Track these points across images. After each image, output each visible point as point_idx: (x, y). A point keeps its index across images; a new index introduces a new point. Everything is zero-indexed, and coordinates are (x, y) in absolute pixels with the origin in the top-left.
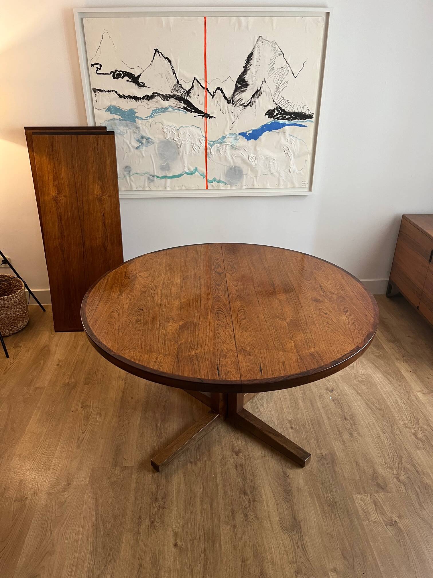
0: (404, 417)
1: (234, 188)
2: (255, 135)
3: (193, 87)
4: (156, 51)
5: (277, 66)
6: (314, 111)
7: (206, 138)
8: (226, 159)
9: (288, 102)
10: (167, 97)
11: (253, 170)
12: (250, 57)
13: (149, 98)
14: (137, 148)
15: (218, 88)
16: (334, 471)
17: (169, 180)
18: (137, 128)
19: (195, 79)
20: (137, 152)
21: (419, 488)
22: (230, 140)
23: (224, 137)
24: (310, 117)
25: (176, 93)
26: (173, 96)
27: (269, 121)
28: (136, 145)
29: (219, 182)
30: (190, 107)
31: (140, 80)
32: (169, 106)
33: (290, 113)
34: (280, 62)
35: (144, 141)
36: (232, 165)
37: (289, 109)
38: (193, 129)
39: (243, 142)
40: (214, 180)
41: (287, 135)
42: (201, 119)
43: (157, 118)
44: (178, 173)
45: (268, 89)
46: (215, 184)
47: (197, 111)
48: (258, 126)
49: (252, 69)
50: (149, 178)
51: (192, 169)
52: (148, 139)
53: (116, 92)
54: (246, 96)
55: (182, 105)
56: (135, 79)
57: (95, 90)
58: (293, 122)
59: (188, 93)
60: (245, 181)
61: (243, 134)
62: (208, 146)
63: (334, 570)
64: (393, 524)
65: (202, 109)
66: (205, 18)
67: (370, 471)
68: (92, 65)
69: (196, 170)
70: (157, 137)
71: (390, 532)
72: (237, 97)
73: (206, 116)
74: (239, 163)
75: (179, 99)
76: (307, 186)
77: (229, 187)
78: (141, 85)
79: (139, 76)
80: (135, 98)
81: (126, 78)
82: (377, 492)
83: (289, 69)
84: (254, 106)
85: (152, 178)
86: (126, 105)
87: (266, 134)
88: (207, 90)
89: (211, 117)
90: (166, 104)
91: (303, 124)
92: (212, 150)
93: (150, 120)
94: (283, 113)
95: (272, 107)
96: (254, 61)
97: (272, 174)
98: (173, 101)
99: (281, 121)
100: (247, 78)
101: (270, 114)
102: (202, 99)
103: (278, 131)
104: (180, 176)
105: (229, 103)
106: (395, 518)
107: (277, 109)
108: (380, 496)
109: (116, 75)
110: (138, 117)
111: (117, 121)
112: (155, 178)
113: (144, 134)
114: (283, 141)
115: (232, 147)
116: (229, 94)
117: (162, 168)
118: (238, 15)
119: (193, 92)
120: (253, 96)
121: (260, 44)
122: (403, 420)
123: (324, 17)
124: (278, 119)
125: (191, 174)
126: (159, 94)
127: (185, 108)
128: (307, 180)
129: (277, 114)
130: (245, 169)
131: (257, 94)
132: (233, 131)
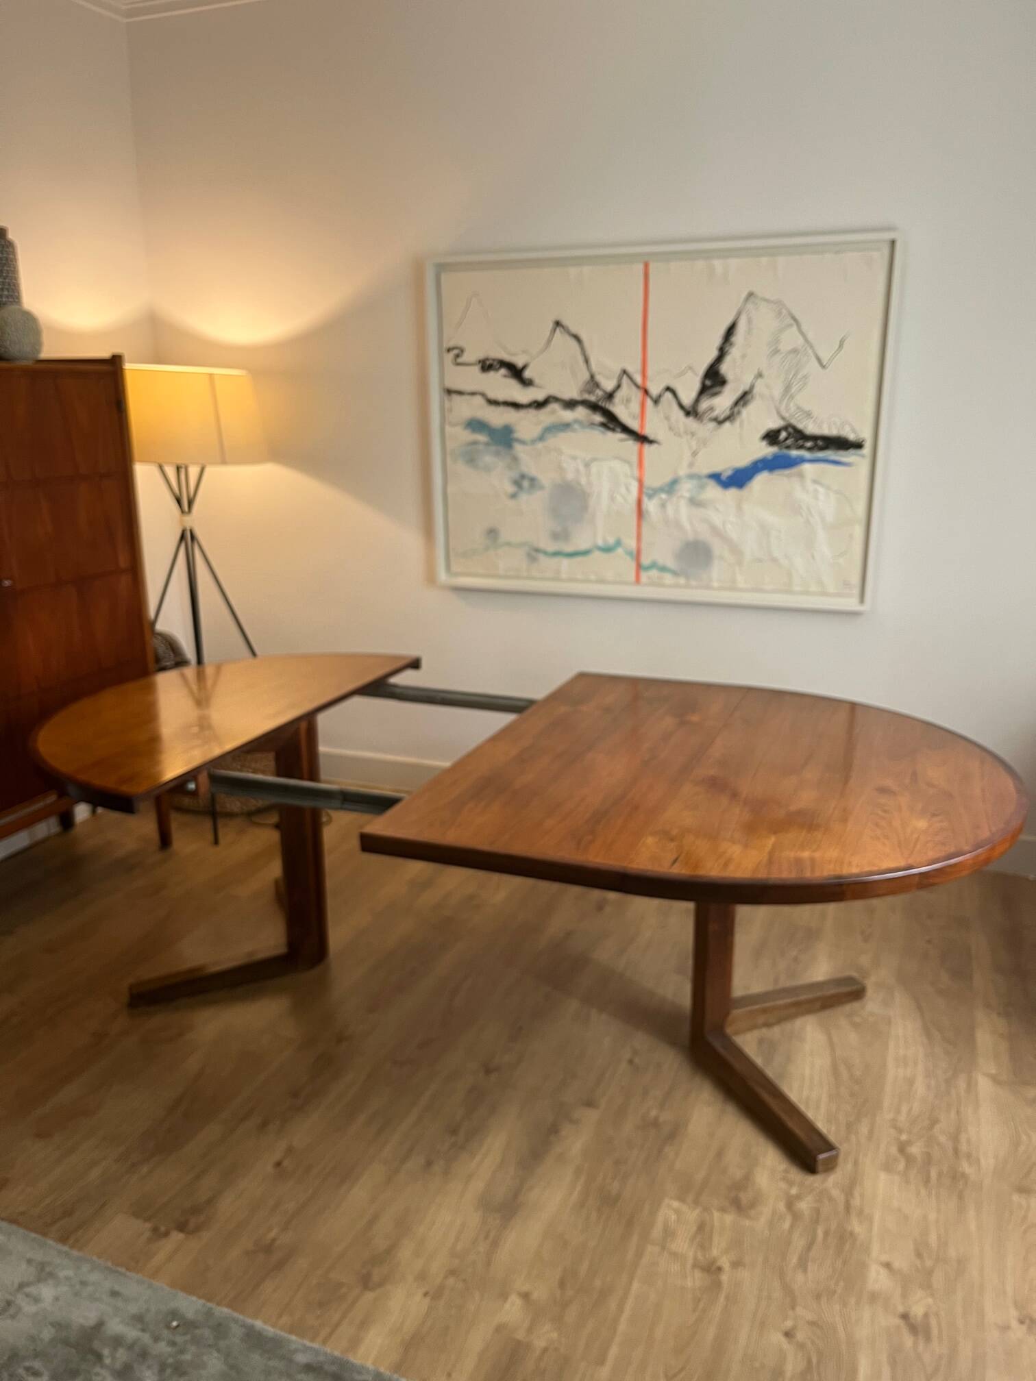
0: (904, 1109)
1: (693, 583)
2: (738, 479)
3: (618, 386)
4: (558, 324)
5: (785, 347)
6: (866, 434)
7: (641, 482)
8: (678, 525)
9: (808, 415)
10: (570, 404)
11: (736, 550)
12: (730, 331)
13: (539, 405)
14: (514, 496)
15: (668, 389)
16: (660, 1151)
17: (565, 562)
18: (515, 459)
19: (625, 372)
20: (511, 503)
21: (826, 1234)
22: (686, 489)
23: (675, 482)
24: (858, 446)
25: (586, 397)
26: (585, 403)
27: (767, 451)
28: (511, 489)
29: (663, 569)
30: (612, 422)
31: (527, 374)
32: (576, 421)
33: (814, 438)
34: (791, 339)
35: (526, 484)
36: (691, 537)
37: (811, 428)
38: (617, 465)
39: (713, 492)
40: (654, 565)
41: (808, 482)
42: (632, 445)
43: (553, 441)
44: (583, 546)
45: (766, 392)
46: (654, 573)
47: (626, 429)
48: (744, 461)
49: (734, 353)
50: (529, 555)
51: (611, 541)
52: (533, 480)
53: (483, 395)
54: (722, 402)
55: (598, 418)
56: (516, 372)
57: (449, 392)
58: (821, 454)
59: (610, 396)
60: (716, 572)
61: (716, 477)
62: (645, 500)
63: (526, 1296)
64: (712, 1269)
65: (634, 425)
66: (646, 266)
67: (738, 1174)
68: (449, 350)
69: (618, 543)
70: (547, 478)
71: (695, 1280)
72: (704, 405)
73: (642, 439)
74: (705, 534)
75: (594, 407)
76: (856, 591)
77: (682, 581)
78: (526, 383)
79: (525, 367)
80: (516, 406)
81: (503, 371)
82: (723, 1210)
83: (810, 351)
84: (737, 423)
85: (534, 553)
86: (499, 418)
87: (761, 479)
88: (646, 392)
89: (651, 442)
90: (568, 415)
91: (844, 459)
92: (651, 506)
93: (540, 445)
94: (800, 437)
95: (775, 423)
96: (739, 338)
97: (774, 560)
98: (581, 412)
99: (794, 453)
100: (724, 368)
101: (771, 437)
102: (635, 407)
103: (787, 472)
104: (585, 553)
105: (688, 413)
106: (725, 1262)
107: (785, 428)
108: (724, 1220)
109: (487, 366)
110: (518, 440)
111: (481, 447)
112: (541, 557)
113: (525, 469)
114: (799, 494)
115: (694, 502)
116: (688, 397)
117: (555, 536)
118: (708, 255)
119: (619, 396)
120: (736, 403)
121: (750, 306)
122: (898, 1111)
123: (886, 251)
124: (788, 447)
125: (608, 549)
126: (556, 399)
127: (603, 425)
128: (855, 579)
129: (786, 439)
130: (718, 548)
131: (744, 399)
132: (695, 470)
